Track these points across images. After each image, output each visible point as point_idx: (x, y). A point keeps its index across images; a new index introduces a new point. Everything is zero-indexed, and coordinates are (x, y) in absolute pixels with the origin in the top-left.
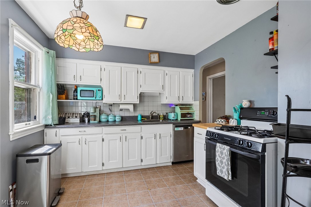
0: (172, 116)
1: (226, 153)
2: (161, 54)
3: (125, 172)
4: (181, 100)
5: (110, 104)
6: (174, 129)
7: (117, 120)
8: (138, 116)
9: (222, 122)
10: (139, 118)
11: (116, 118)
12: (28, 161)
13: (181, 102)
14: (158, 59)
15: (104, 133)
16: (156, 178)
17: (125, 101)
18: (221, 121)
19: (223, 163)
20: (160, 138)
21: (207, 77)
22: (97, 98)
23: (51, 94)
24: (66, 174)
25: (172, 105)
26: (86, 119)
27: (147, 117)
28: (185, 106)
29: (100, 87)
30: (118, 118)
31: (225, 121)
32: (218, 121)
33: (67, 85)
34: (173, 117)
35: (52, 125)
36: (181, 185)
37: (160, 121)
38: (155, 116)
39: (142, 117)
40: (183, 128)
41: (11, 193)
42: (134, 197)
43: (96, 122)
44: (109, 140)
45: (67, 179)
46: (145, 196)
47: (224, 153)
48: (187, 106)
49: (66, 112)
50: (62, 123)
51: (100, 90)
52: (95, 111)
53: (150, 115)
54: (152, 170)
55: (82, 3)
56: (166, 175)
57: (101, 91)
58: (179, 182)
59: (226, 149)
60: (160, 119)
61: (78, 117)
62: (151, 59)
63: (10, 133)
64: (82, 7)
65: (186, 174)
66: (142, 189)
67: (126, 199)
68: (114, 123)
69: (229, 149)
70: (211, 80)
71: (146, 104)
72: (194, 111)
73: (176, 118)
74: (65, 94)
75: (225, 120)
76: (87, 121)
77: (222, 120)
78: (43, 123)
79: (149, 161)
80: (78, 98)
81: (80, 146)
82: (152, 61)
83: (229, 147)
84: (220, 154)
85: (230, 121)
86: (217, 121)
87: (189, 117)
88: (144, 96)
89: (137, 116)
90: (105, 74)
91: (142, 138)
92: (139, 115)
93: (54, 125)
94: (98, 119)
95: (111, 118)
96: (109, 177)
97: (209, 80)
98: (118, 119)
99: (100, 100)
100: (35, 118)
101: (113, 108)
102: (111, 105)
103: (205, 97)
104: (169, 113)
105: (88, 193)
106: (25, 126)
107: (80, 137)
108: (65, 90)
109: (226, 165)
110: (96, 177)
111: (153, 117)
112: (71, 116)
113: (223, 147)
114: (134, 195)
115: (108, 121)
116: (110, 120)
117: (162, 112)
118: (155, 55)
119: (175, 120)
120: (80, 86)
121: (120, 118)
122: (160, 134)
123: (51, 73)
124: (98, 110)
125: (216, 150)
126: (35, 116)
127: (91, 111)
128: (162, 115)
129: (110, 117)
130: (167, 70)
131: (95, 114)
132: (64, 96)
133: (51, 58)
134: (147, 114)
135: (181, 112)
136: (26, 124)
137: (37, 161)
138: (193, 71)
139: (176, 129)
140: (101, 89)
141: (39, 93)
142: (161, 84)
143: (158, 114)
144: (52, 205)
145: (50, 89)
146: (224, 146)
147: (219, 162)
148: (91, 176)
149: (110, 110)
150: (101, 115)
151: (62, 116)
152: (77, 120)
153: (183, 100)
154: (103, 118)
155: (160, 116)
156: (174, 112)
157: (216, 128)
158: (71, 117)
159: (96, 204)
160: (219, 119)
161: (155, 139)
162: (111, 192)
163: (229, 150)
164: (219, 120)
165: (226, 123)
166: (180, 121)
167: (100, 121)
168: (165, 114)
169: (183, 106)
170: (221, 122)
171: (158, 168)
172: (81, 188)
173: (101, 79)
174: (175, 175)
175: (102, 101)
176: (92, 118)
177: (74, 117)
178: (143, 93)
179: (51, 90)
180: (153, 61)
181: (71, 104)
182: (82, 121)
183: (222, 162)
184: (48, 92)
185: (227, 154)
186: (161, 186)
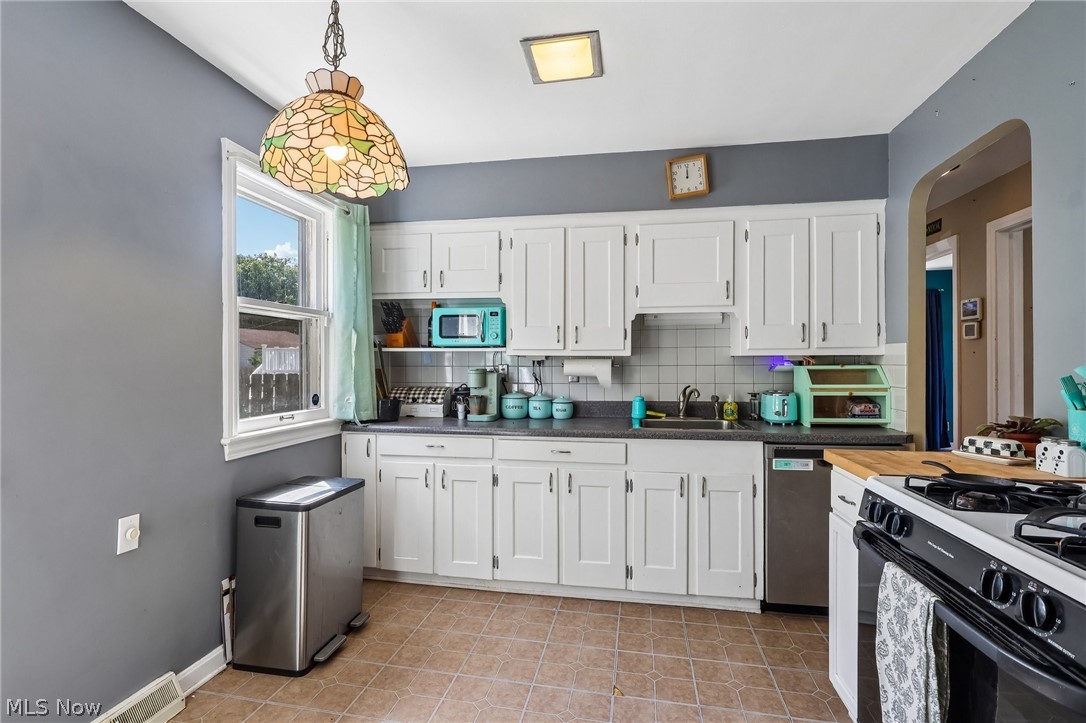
0: (773, 407)
1: (919, 623)
2: (713, 158)
3: (568, 601)
4: (816, 340)
5: (536, 360)
6: (768, 464)
7: (558, 415)
8: (631, 403)
9: (995, 453)
10: (637, 412)
11: (556, 406)
12: (259, 521)
13: (817, 348)
14: (703, 179)
15: (497, 456)
16: (669, 651)
17: (578, 347)
18: (987, 444)
19: (906, 672)
20: (703, 496)
21: (989, 226)
22: (489, 341)
23: (353, 332)
24: (395, 573)
25: (781, 359)
26: (460, 408)
27: (670, 409)
28: (839, 367)
29: (498, 302)
30: (560, 407)
31: (1014, 448)
32: (972, 443)
33: (414, 302)
34: (777, 413)
35: (357, 421)
36: (758, 713)
37: (720, 426)
38: (704, 405)
39: (649, 406)
40: (811, 461)
41: (227, 600)
42: (550, 705)
43: (484, 418)
44: (514, 483)
45: (394, 587)
46: (588, 714)
47: (910, 623)
48: (847, 367)
49: (411, 385)
50: (389, 419)
51: (497, 314)
52: (484, 384)
53: (682, 399)
54: (666, 617)
55: (342, 44)
56: (713, 651)
57: (499, 317)
58: (757, 697)
59: (919, 603)
60: (722, 418)
61: (439, 401)
62: (675, 184)
63: (223, 441)
64: (344, 55)
65: (807, 669)
66: (592, 685)
67: (518, 705)
68: (547, 426)
69: (931, 608)
70: (1011, 237)
71: (666, 357)
72: (885, 390)
73: (791, 417)
74: (404, 330)
75: (1014, 443)
76: (461, 416)
77: (997, 444)
78: (334, 414)
79: (659, 581)
80: (434, 343)
81: (429, 491)
82: (678, 191)
83: (933, 600)
84: (894, 622)
85: (1039, 448)
86: (966, 443)
87: (859, 416)
88: (658, 329)
89: (629, 405)
90: (512, 259)
91: (629, 486)
92: (638, 399)
93: (362, 422)
94: (493, 409)
95: (536, 409)
96: (507, 610)
97: (1005, 238)
98: (560, 411)
99: (499, 346)
100: (316, 401)
101: (546, 372)
102: (539, 363)
103: (981, 323)
104: (767, 393)
105: (422, 648)
106: (279, 422)
107: (429, 463)
108: (404, 318)
109: (916, 683)
110: (472, 601)
111: (692, 410)
112: (421, 396)
113: (909, 590)
114: (554, 697)
115: (528, 416)
116: (534, 414)
117: (732, 390)
118: (691, 164)
119: (786, 425)
120: (448, 302)
121: (568, 407)
122: (704, 479)
123: (355, 270)
124: (493, 380)
125: (881, 596)
126: (316, 395)
127: (472, 381)
128: (729, 400)
129: (533, 404)
130: (748, 216)
131: (484, 392)
132: (400, 336)
133: (355, 228)
134: (671, 394)
135: (812, 390)
136: (282, 418)
137: (276, 522)
138: (878, 206)
139: (779, 464)
140: (498, 310)
141: (327, 330)
142: (720, 277)
143: (716, 398)
144: (316, 658)
145: (353, 317)
146: (912, 587)
147: (889, 659)
148: (458, 592)
149: (536, 379)
150: (505, 396)
151: (397, 395)
152: (436, 411)
153: (824, 340)
154: (511, 405)
155: (722, 405)
156: (788, 390)
157: (913, 482)
158: (420, 401)
159: (424, 691)
160: (985, 433)
161: (682, 495)
162: (486, 665)
163: (931, 612)
164: (980, 441)
165: (1021, 457)
166: (808, 432)
167: (500, 417)
168: (747, 399)
169: (825, 368)
170: (987, 451)
171: (694, 615)
172: (412, 627)
173: (500, 276)
174: (754, 662)
175: (503, 349)
176: (474, 406)
177: (429, 401)
178: (656, 316)
179: (355, 321)
180: (685, 191)
181: (426, 360)
182: (450, 414)
183: (900, 665)
184: (345, 327)
185: (922, 634)
186: (670, 693)
